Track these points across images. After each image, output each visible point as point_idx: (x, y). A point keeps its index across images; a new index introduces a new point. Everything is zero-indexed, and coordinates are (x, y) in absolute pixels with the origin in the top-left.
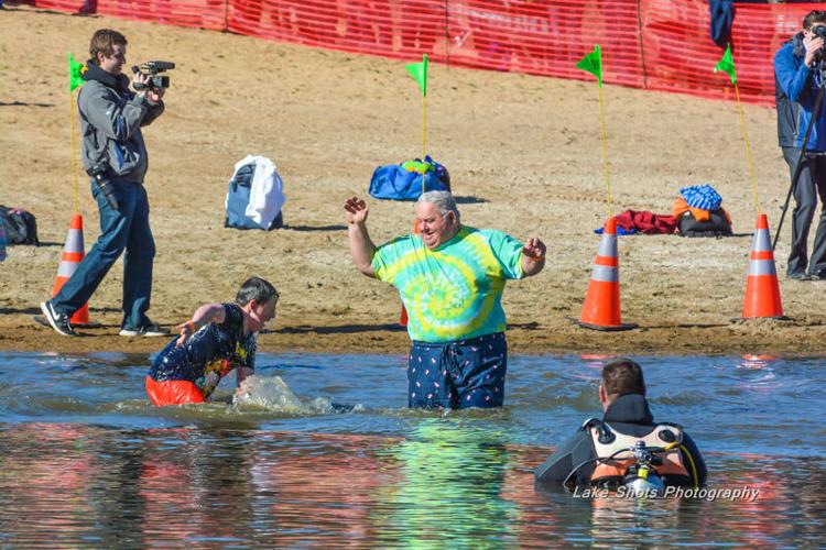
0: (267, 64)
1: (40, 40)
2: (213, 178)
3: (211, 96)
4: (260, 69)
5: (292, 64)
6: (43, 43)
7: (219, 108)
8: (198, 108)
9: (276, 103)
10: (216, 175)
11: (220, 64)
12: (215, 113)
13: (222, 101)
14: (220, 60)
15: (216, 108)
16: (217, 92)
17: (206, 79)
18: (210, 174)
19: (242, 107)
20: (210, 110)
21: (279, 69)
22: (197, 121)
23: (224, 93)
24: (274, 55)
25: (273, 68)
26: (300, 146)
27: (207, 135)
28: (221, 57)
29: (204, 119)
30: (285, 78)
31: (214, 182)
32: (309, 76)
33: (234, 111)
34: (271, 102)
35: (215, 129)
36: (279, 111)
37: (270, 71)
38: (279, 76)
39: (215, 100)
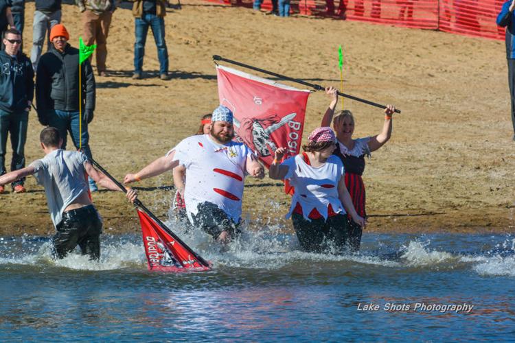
0: (464, 50)
1: (322, 38)
2: (430, 123)
3: (428, 71)
4: (460, 54)
5: (479, 50)
6: (324, 40)
7: (433, 79)
8: (421, 78)
9: (469, 75)
10: (432, 120)
11: (434, 51)
12: (432, 82)
13: (436, 75)
14: (434, 48)
15: (431, 78)
16: (432, 69)
17: (426, 60)
18: (429, 120)
19: (448, 78)
20: (428, 80)
21: (471, 54)
22: (420, 87)
23: (437, 69)
24: (468, 45)
25: (467, 53)
26: (485, 102)
27: (426, 96)
28: (435, 46)
29: (425, 86)
30: (475, 59)
31: (431, 125)
32: (491, 58)
33: (443, 80)
34: (466, 74)
35: (431, 92)
36: (471, 80)
37: (466, 55)
38: (471, 58)
39: (431, 74)
